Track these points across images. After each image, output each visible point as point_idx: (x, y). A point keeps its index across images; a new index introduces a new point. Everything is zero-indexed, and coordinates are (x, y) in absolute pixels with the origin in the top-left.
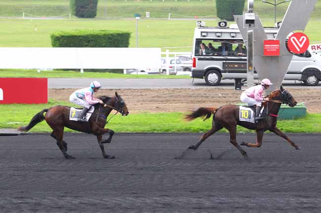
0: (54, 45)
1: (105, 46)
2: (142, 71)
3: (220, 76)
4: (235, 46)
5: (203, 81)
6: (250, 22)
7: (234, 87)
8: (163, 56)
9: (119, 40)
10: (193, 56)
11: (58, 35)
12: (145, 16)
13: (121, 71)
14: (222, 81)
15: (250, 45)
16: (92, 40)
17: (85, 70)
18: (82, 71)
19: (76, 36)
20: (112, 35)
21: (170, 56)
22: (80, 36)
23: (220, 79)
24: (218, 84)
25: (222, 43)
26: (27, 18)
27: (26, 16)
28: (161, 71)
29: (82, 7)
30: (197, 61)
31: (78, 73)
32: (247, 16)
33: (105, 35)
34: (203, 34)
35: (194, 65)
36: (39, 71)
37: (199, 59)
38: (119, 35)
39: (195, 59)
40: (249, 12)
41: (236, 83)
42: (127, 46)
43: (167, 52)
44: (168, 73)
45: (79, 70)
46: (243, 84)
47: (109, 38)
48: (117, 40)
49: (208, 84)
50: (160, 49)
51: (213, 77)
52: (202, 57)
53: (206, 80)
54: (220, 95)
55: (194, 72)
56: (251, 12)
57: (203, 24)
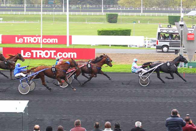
0: (99, 35)
1: (120, 35)
2: (136, 46)
3: (168, 49)
4: (174, 36)
5: (161, 50)
6: (182, 25)
7: (174, 53)
8: (145, 39)
9: (126, 33)
10: (157, 40)
11: (100, 30)
12: (138, 22)
13: (127, 46)
14: (169, 51)
15: (182, 36)
16: (115, 33)
17: (111, 45)
18: (110, 46)
19: (108, 31)
20: (123, 30)
21: (148, 39)
22: (109, 31)
23: (168, 50)
24: (167, 52)
25: (169, 34)
26: (87, 23)
27: (87, 22)
28: (144, 46)
29: (111, 18)
30: (158, 42)
31: (108, 47)
32: (181, 23)
33: (120, 30)
34: (161, 30)
35: (157, 44)
36: (92, 46)
37: (159, 41)
38: (126, 30)
39: (157, 41)
40: (181, 21)
41: (176, 51)
42: (130, 35)
43: (147, 38)
44: (147, 47)
45: (109, 45)
46: (178, 52)
47: (122, 32)
48: (125, 32)
49: (163, 52)
50: (143, 37)
51: (165, 49)
52: (161, 40)
53: (162, 50)
54: (169, 57)
55: (157, 46)
56: (182, 21)
57: (161, 26)
